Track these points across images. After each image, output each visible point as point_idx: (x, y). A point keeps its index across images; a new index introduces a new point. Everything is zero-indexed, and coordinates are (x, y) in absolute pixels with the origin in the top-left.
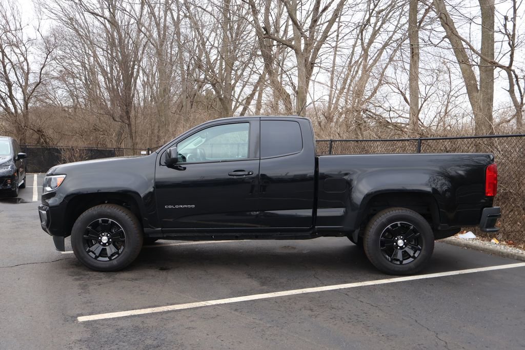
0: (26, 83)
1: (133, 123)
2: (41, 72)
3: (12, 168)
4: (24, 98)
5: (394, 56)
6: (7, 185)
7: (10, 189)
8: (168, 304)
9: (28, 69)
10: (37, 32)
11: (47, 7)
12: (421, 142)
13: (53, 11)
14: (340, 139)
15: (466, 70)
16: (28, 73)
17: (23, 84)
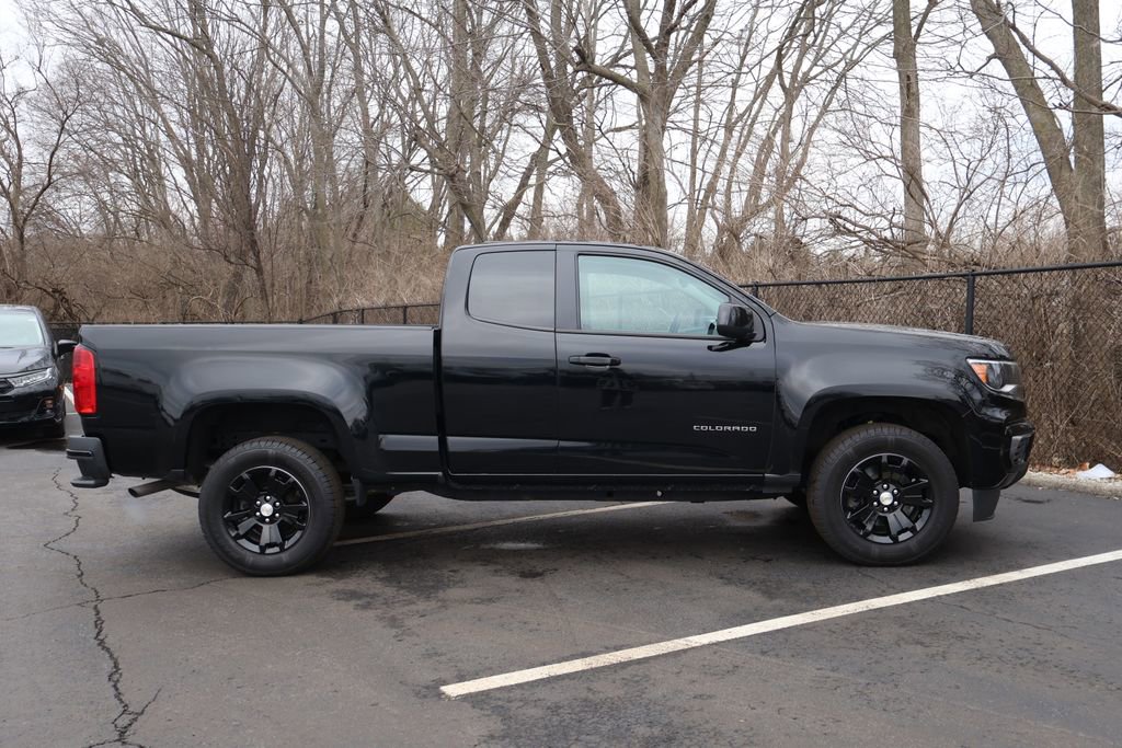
0: (18, 187)
1: (267, 267)
2: (51, 161)
3: (53, 373)
4: (15, 220)
5: (830, 102)
6: (44, 412)
7: (51, 421)
8: (608, 650)
9: (20, 157)
10: (38, 74)
11: (53, 18)
12: (974, 280)
13: (68, 27)
14: (773, 281)
15: (1043, 125)
16: (20, 166)
17: (12, 189)
